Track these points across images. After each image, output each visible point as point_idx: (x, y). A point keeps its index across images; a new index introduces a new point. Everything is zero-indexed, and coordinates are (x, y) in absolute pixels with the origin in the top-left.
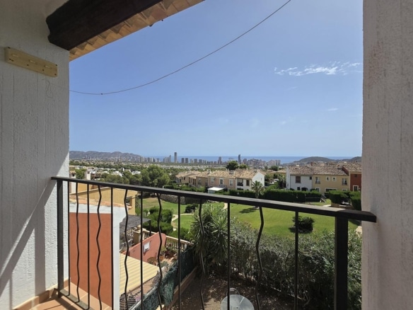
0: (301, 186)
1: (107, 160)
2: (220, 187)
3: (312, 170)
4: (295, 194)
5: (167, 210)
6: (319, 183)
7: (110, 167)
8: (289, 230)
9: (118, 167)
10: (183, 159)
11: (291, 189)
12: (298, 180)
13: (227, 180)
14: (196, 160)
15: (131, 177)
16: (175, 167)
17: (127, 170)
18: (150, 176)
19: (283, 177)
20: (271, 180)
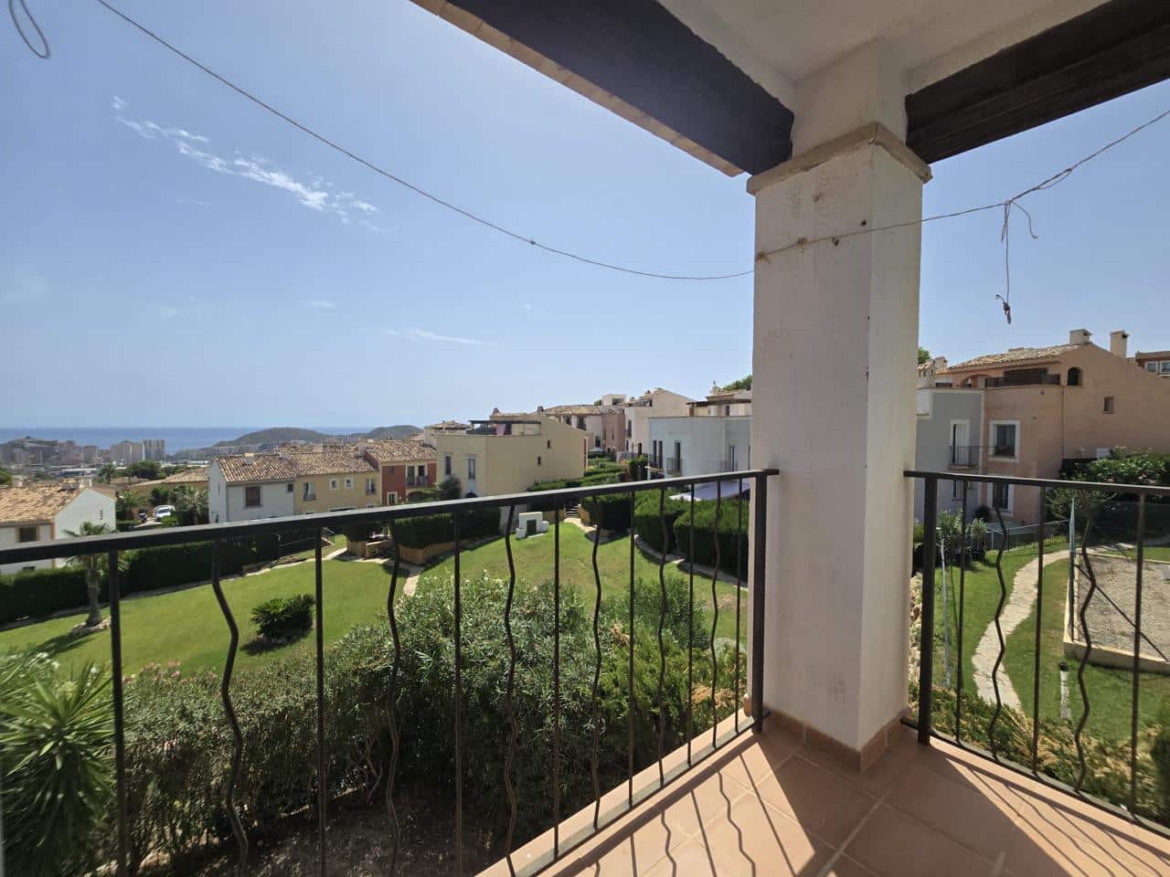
0: (263, 513)
3: (292, 464)
6: (314, 498)
12: (253, 497)
19: (197, 493)
20: (141, 511)
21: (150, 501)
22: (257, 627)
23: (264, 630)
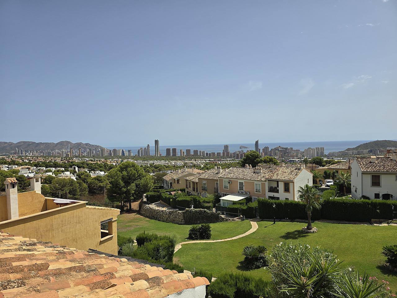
0: (382, 190)
1: (49, 155)
2: (239, 194)
4: (374, 205)
5: (165, 238)
7: (56, 165)
8: (378, 271)
9: (69, 166)
10: (168, 150)
11: (364, 197)
12: (376, 181)
13: (251, 183)
14: (188, 151)
15: (89, 180)
16: (157, 163)
17: (82, 170)
18: (123, 179)
19: (345, 175)
20: (320, 181)
21: (323, 176)
22: (386, 258)
23: (389, 261)
